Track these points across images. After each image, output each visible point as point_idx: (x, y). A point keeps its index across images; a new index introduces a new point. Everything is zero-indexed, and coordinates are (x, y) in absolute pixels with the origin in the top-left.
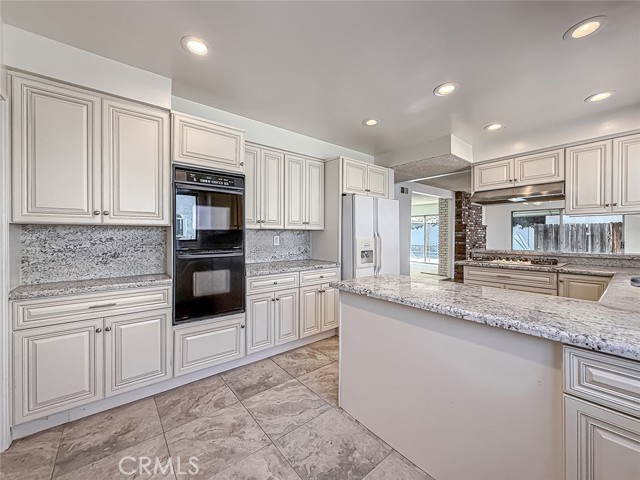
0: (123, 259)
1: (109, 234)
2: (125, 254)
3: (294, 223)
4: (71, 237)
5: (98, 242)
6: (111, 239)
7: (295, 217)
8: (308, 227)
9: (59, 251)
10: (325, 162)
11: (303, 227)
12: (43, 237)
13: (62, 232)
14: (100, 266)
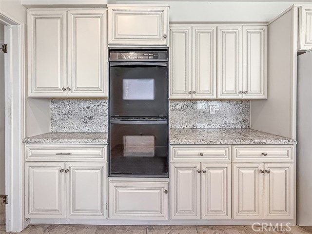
0: (95, 120)
1: (88, 104)
2: (96, 117)
3: (228, 93)
4: (71, 106)
5: (82, 109)
6: (89, 107)
7: (230, 86)
8: (245, 97)
9: (65, 114)
10: (268, 24)
11: (240, 97)
12: (59, 106)
13: (66, 103)
14: (84, 124)
